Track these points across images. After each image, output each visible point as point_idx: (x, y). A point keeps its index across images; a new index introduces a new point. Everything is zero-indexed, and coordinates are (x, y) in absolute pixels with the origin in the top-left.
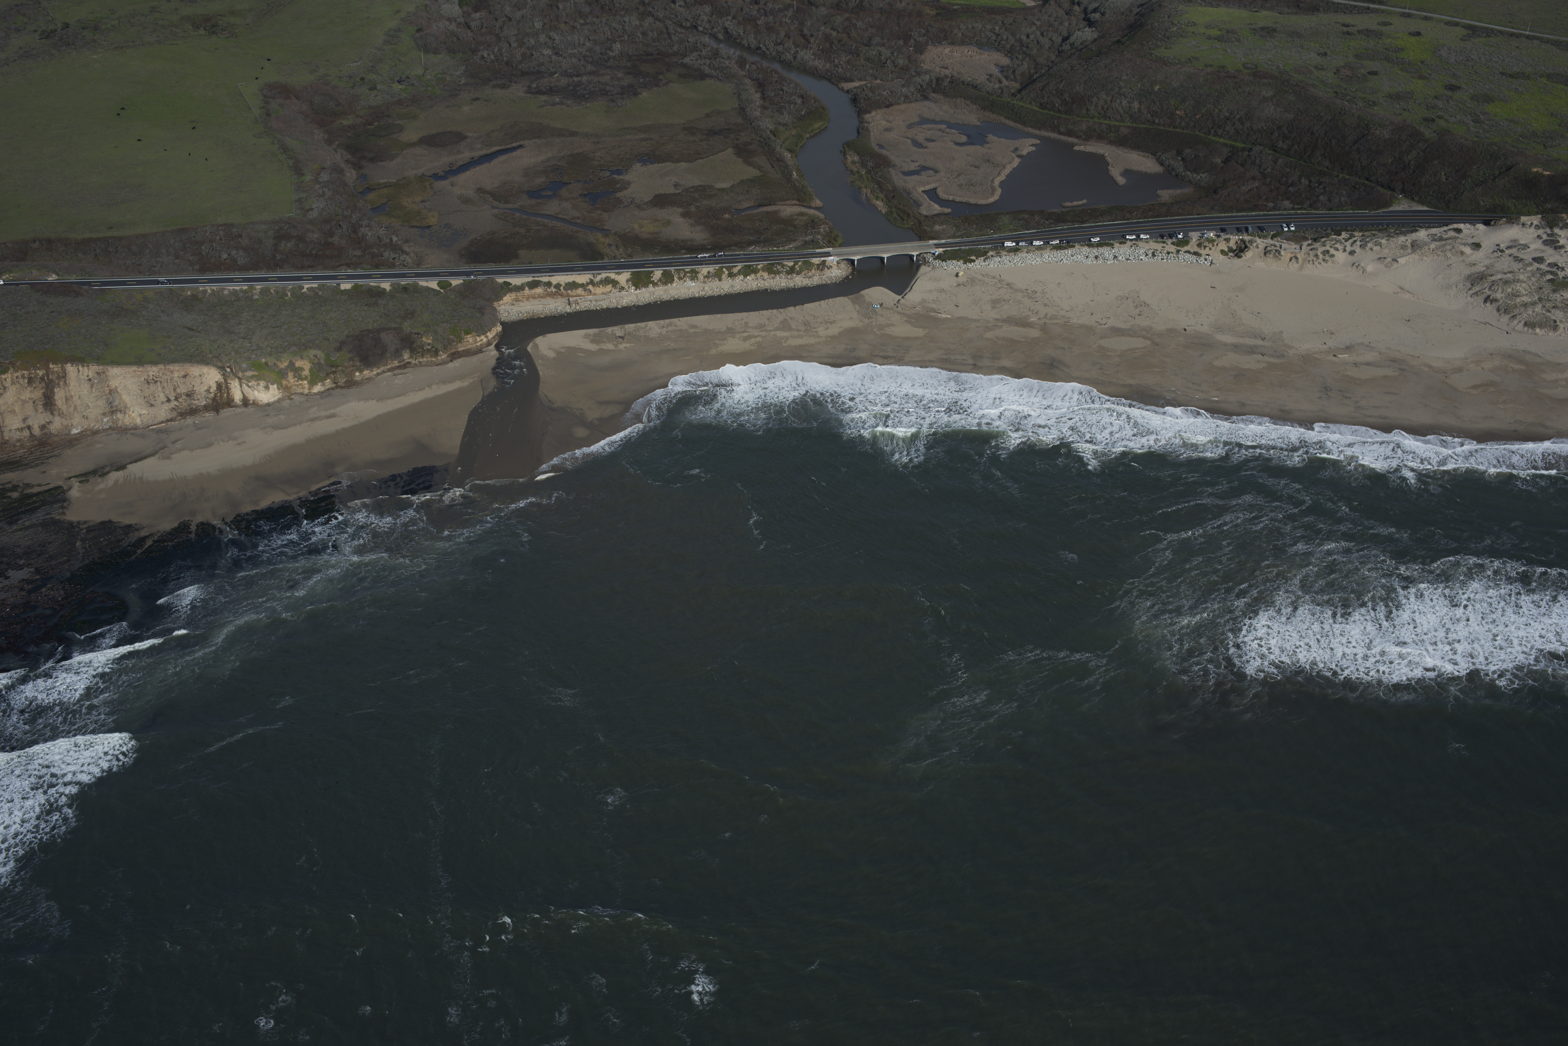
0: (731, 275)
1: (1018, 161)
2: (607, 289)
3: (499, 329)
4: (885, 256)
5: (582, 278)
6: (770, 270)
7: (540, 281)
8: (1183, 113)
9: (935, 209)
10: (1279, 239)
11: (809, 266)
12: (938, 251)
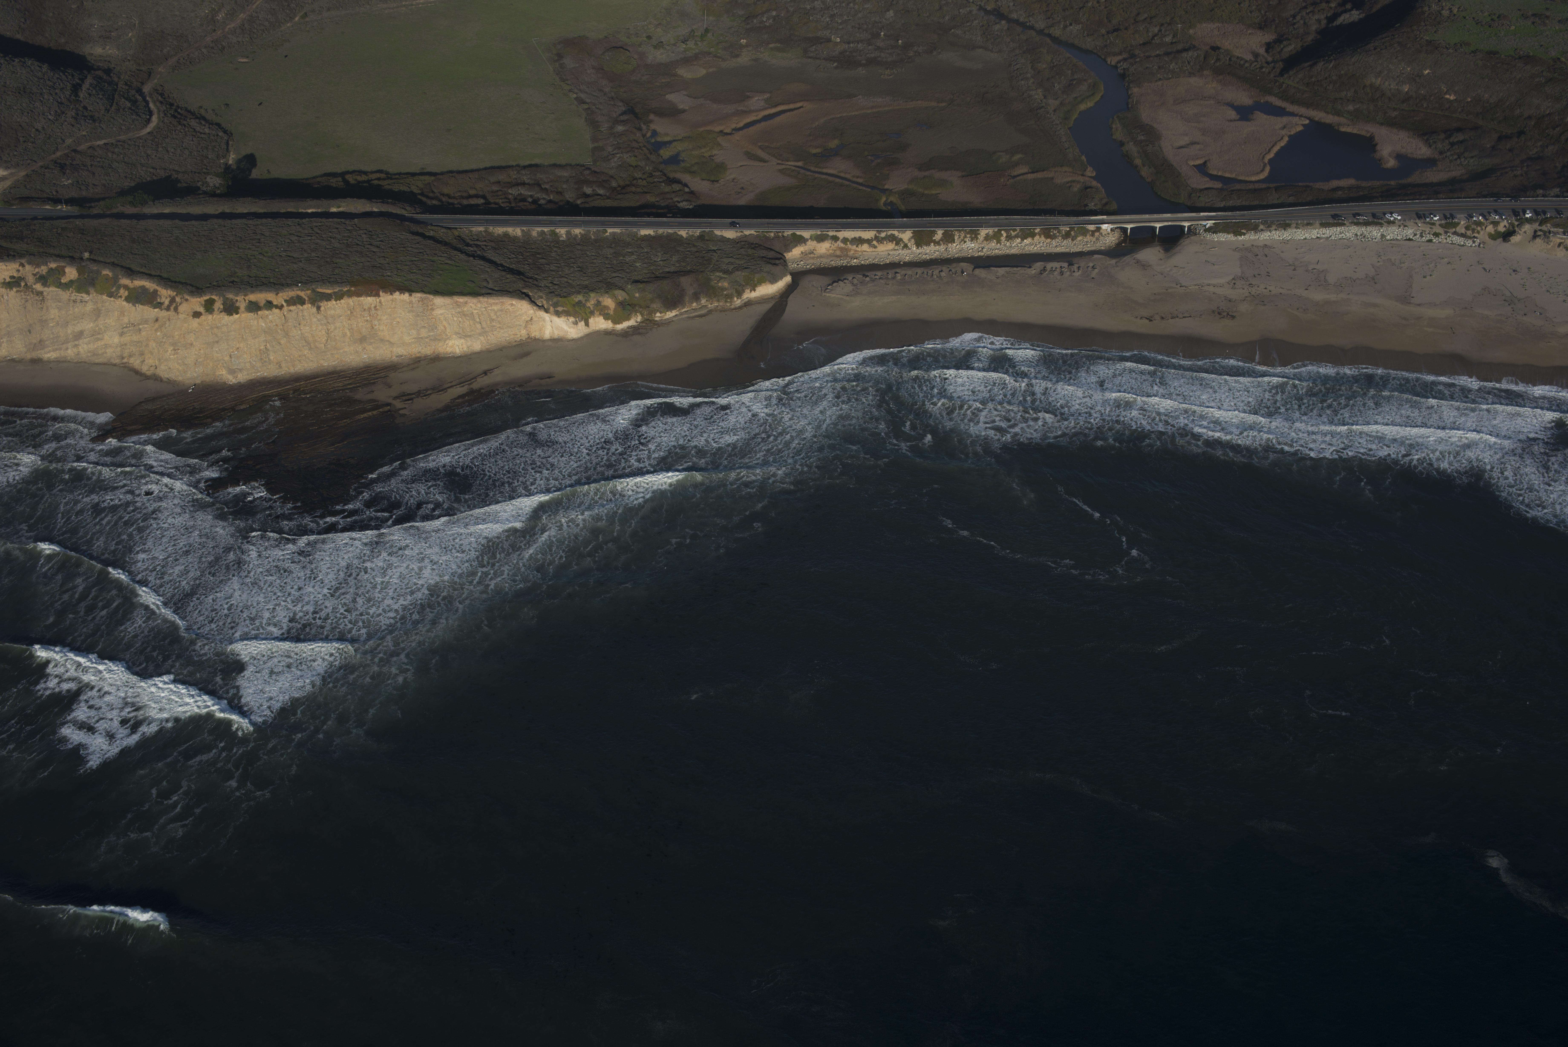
0: (1009, 238)
1: (1286, 139)
2: (891, 246)
3: (788, 279)
4: (1158, 225)
5: (868, 234)
6: (1047, 234)
7: (828, 235)
8: (1452, 98)
9: (1205, 183)
10: (1548, 225)
11: (1085, 232)
12: (1210, 223)
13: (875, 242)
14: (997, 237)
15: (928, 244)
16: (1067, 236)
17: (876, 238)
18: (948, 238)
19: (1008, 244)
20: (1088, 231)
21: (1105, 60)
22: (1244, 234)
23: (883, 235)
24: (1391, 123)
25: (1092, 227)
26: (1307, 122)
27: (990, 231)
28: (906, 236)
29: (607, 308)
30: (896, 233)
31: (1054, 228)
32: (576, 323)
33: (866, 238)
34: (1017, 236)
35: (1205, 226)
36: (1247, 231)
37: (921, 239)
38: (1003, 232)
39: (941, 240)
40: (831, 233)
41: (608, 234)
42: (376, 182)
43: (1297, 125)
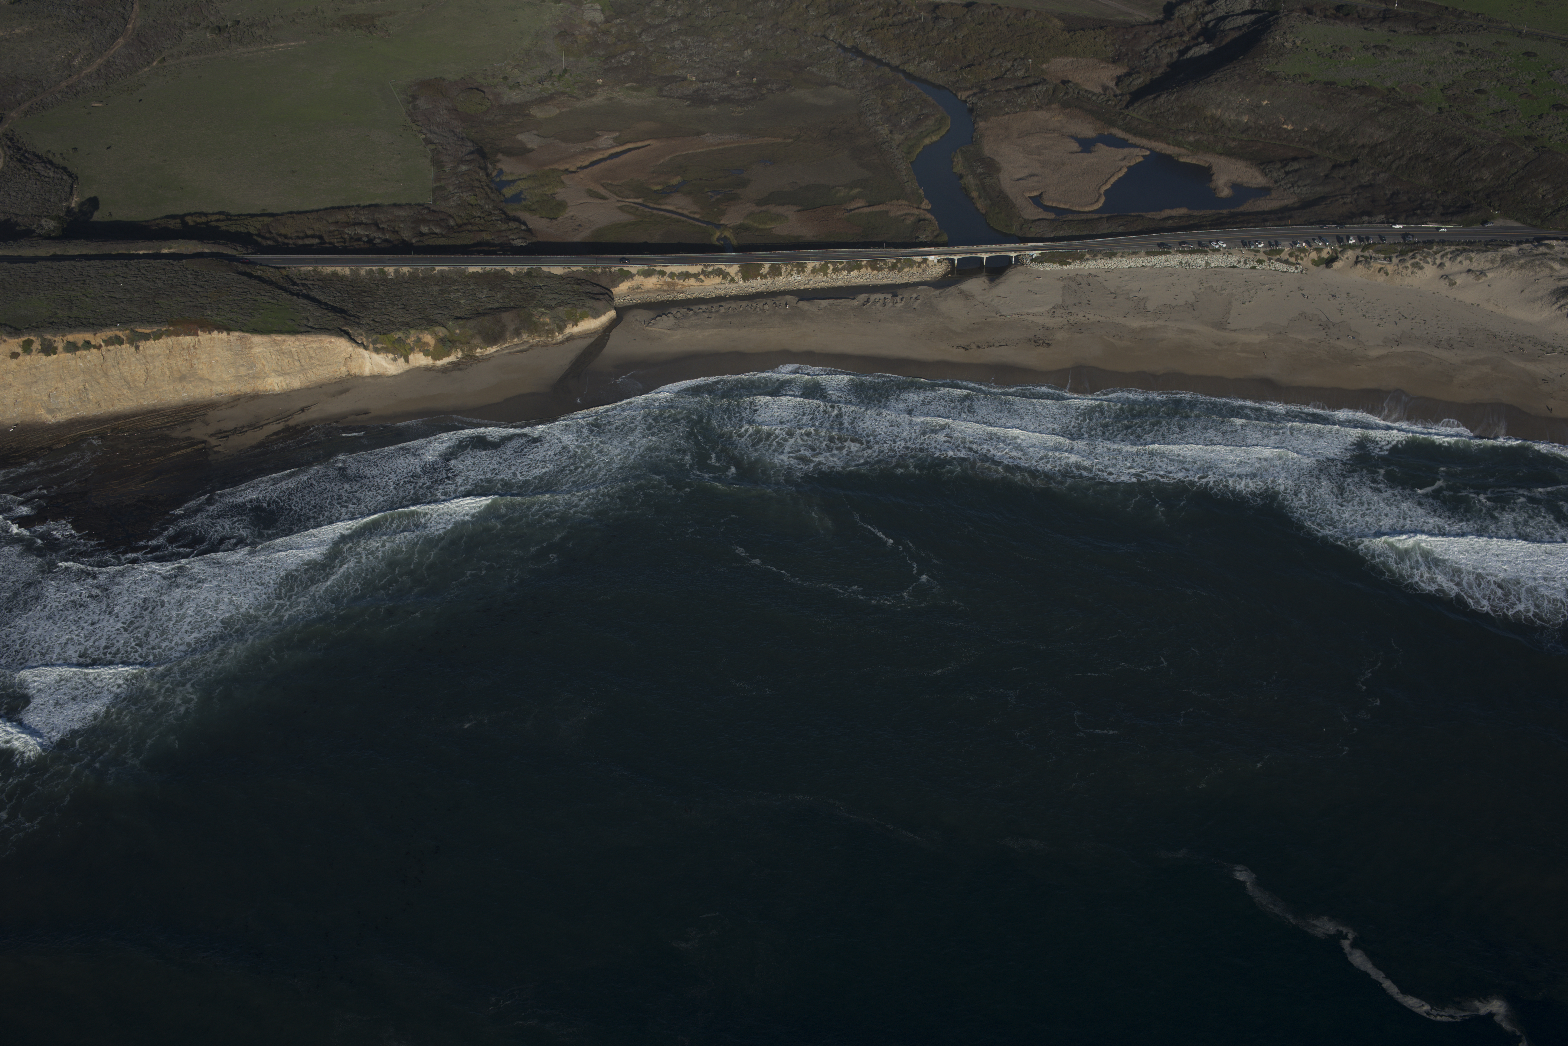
0: (836, 270)
1: (1125, 170)
2: (718, 280)
3: (612, 313)
4: (985, 256)
5: (695, 269)
7: (655, 270)
8: (1290, 127)
9: (1039, 213)
10: (1370, 251)
11: (911, 264)
12: (1036, 253)
13: (702, 277)
14: (823, 269)
15: (755, 278)
16: (893, 267)
17: (703, 272)
18: (775, 272)
19: (835, 276)
20: (914, 262)
21: (956, 95)
22: (1070, 264)
23: (710, 269)
24: (1229, 153)
25: (918, 259)
26: (1148, 153)
27: (817, 264)
28: (733, 269)
29: (427, 344)
30: (723, 267)
31: (880, 260)
32: (395, 360)
33: (693, 272)
34: (843, 269)
35: (1032, 256)
36: (1073, 261)
37: (748, 273)
38: (829, 265)
39: (768, 273)
40: (658, 268)
41: (436, 272)
42: (214, 224)
43: (1137, 156)
